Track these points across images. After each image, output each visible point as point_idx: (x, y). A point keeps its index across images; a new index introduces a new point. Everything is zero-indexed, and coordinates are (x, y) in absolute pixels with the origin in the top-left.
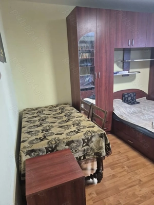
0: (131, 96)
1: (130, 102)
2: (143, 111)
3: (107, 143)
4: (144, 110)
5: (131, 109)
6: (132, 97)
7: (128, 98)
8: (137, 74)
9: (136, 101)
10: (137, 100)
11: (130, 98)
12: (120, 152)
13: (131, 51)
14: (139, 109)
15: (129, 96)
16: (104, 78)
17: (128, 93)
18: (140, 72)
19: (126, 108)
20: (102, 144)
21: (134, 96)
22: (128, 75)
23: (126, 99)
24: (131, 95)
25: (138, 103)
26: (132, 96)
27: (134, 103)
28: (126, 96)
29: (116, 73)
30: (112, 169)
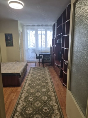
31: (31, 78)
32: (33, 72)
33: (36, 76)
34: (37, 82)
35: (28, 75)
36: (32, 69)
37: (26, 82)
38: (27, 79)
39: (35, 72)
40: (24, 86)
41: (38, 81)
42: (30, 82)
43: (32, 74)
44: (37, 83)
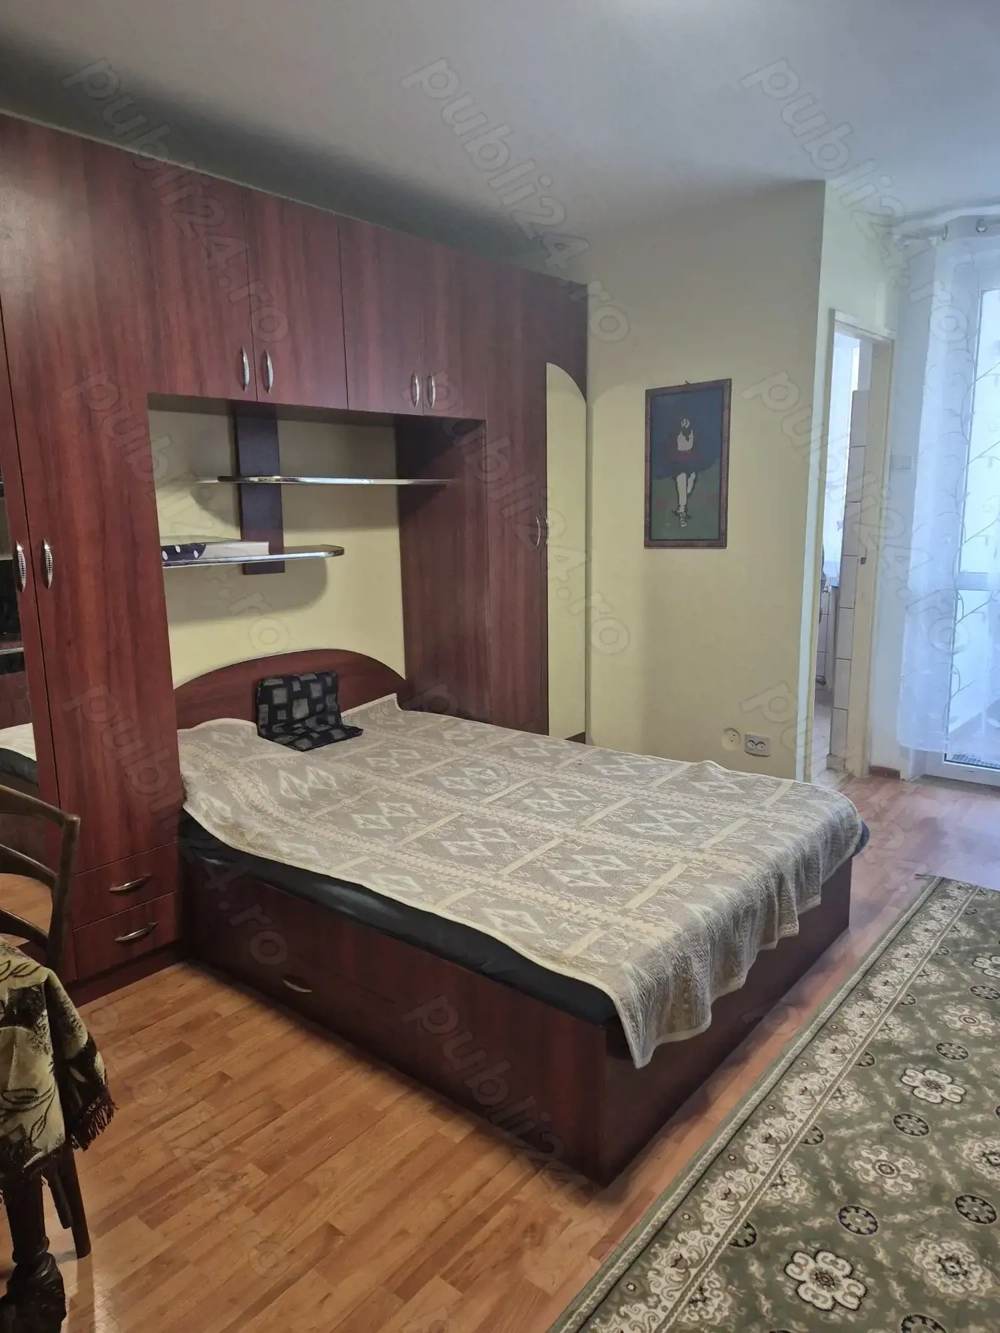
0: (305, 693)
1: (306, 735)
2: (370, 777)
3: (72, 1054)
4: (378, 770)
5: (303, 777)
6: (312, 703)
7: (288, 707)
8: (333, 563)
9: (338, 725)
10: (349, 716)
11: (301, 710)
12: (224, 1077)
13: (281, 424)
14: (348, 771)
15: (293, 697)
16: (88, 583)
17: (288, 680)
18: (339, 552)
19: (269, 773)
20: (25, 1069)
21: (326, 691)
22: (276, 567)
23: (282, 715)
24: (305, 685)
25: (353, 732)
26: (316, 691)
27: (326, 739)
28: (280, 697)
29: (190, 550)
30: (152, 1222)
31: (854, 1103)
32: (937, 977)
33: (952, 1091)
34: (925, 1257)
35: (825, 1029)
36: (941, 915)
37: (728, 1158)
38: (771, 1105)
39: (970, 996)
40: (662, 1234)
41: (945, 1227)
42: (797, 1191)
43: (901, 1033)
44: (916, 1288)
